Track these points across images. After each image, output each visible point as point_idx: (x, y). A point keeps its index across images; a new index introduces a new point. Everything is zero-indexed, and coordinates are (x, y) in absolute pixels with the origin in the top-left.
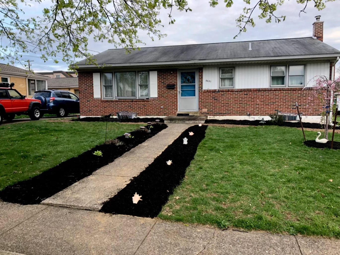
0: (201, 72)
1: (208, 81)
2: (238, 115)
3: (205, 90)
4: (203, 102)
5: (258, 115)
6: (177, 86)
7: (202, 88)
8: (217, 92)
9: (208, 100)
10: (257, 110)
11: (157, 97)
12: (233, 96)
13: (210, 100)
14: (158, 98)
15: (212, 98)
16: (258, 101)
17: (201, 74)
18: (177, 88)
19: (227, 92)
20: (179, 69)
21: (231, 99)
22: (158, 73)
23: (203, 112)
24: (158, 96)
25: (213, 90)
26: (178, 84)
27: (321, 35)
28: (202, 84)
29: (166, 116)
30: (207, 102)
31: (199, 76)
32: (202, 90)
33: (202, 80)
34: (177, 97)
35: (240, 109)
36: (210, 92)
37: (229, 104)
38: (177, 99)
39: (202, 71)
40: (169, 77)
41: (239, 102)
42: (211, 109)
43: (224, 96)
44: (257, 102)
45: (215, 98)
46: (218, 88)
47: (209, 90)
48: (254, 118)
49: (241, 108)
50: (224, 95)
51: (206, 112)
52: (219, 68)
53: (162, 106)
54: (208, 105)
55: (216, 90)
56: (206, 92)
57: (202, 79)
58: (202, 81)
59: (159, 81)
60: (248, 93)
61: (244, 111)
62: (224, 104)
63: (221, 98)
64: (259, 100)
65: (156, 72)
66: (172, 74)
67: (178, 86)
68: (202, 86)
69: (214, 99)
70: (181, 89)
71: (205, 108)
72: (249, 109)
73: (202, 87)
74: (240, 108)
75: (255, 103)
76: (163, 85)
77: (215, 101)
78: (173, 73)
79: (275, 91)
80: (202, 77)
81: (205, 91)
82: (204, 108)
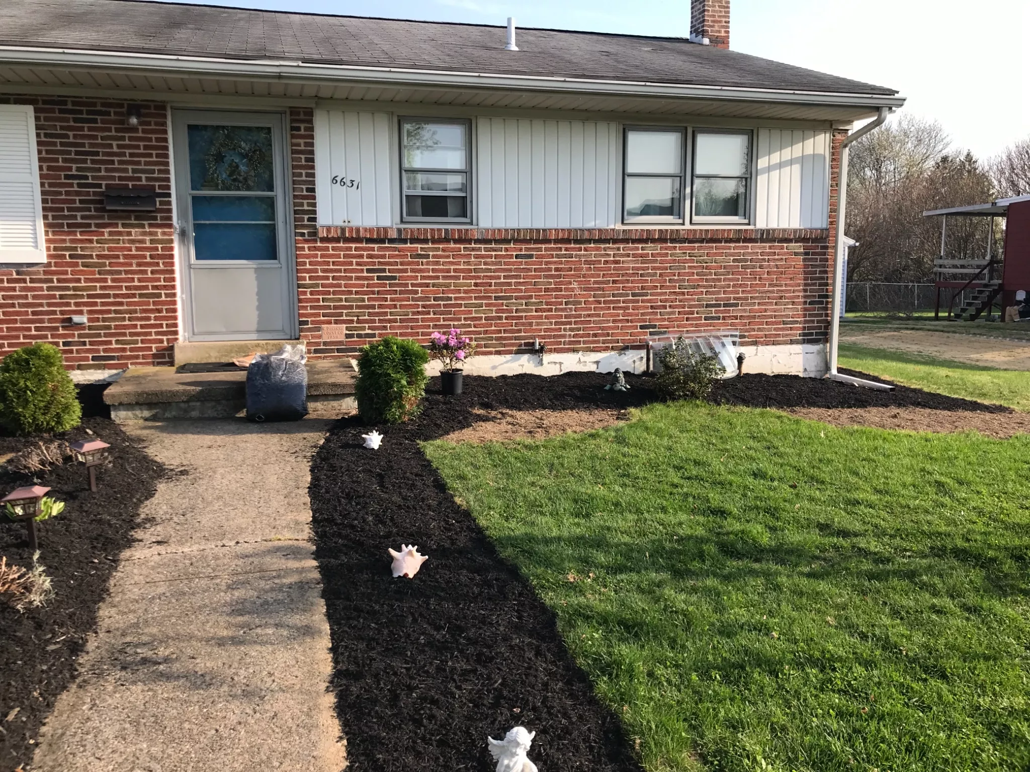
0: (302, 132)
1: (342, 182)
2: (490, 353)
3: (329, 229)
4: (319, 293)
5: (575, 351)
6: (169, 203)
7: (314, 219)
8: (392, 241)
9: (350, 278)
10: (571, 330)
11: (45, 261)
12: (468, 263)
13: (358, 278)
14: (49, 265)
15: (368, 271)
16: (575, 285)
17: (306, 144)
18: (170, 211)
19: (440, 241)
20: (172, 108)
21: (458, 278)
22: (37, 119)
23: (325, 343)
24: (49, 256)
25: (371, 230)
26: (173, 191)
27: (723, 34)
28: (314, 198)
29: (114, 372)
30: (343, 293)
31: (293, 152)
32: (315, 227)
33: (313, 175)
34: (172, 264)
35: (503, 325)
36: (358, 240)
37: (450, 299)
38: (172, 272)
39: (312, 129)
40: (115, 149)
41: (496, 291)
42: (364, 328)
43: (428, 263)
44: (572, 290)
45: (384, 271)
46: (398, 219)
47: (351, 229)
48: (561, 363)
49: (507, 318)
50: (427, 256)
51: (340, 343)
52: (395, 120)
53: (80, 313)
54: (351, 307)
55: (385, 230)
56: (337, 240)
57: (313, 167)
58: (313, 183)
59: (49, 168)
60: (533, 249)
61: (519, 331)
62: (428, 299)
63: (413, 271)
64: (580, 282)
65: (29, 110)
66: (134, 129)
67: (173, 199)
68: (314, 205)
69: (379, 278)
70: (195, 218)
71: (336, 322)
72: (538, 324)
73: (315, 212)
74: (500, 318)
75: (563, 296)
76: (78, 193)
77: (385, 285)
78: (141, 123)
79: (640, 241)
80: (312, 160)
81: (332, 234)
82: (329, 322)
